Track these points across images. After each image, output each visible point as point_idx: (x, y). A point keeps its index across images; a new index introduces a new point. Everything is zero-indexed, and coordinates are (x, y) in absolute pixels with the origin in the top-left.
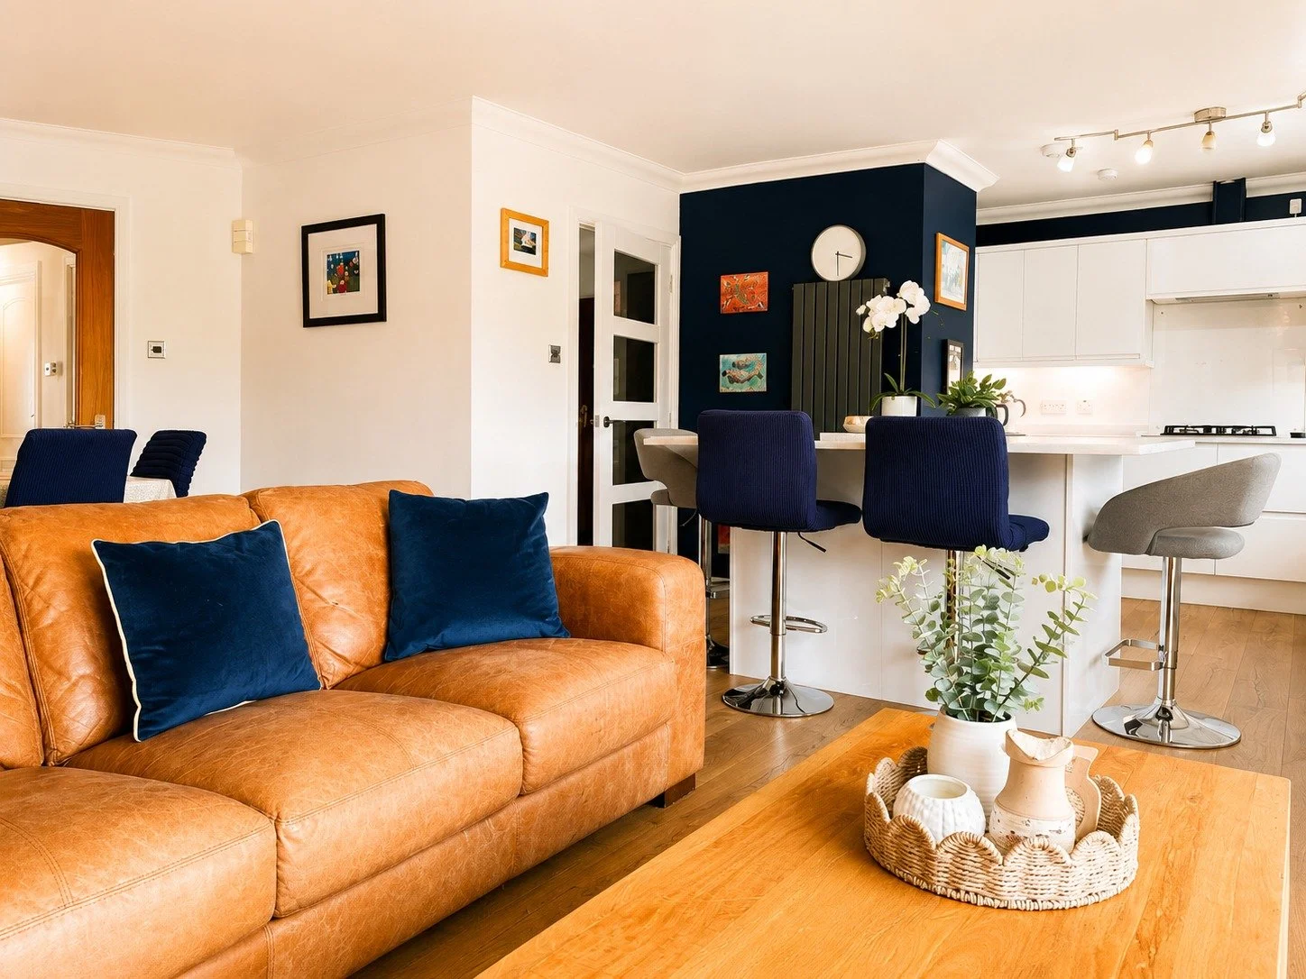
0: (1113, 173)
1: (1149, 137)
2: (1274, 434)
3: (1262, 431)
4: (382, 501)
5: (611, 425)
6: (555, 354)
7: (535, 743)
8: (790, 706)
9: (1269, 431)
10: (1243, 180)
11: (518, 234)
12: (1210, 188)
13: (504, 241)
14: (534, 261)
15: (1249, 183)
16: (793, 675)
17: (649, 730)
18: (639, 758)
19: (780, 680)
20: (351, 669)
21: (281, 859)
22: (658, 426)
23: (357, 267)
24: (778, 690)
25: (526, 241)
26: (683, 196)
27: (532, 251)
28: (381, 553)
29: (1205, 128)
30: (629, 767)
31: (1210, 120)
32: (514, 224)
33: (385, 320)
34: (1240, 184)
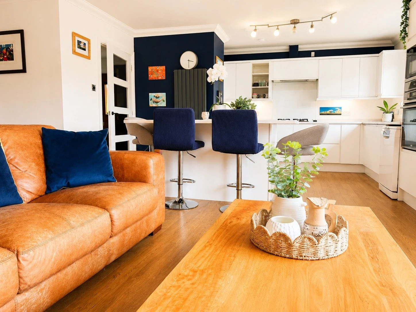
0: (263, 40)
1: (278, 27)
2: (307, 121)
3: (305, 120)
4: (39, 131)
5: (114, 114)
6: (94, 88)
7: (115, 217)
8: (184, 206)
9: (306, 120)
10: (298, 46)
11: (79, 42)
12: (288, 48)
13: (74, 45)
14: (85, 53)
15: (299, 47)
16: (185, 196)
17: (150, 211)
18: (147, 222)
19: (181, 197)
20: (34, 196)
21: (20, 269)
22: (129, 116)
23: (12, 51)
24: (181, 201)
25: (82, 45)
26: (135, 38)
27: (85, 50)
28: (41, 152)
29: (293, 25)
30: (145, 225)
31: (295, 23)
32: (77, 39)
33: (26, 72)
34: (296, 47)
